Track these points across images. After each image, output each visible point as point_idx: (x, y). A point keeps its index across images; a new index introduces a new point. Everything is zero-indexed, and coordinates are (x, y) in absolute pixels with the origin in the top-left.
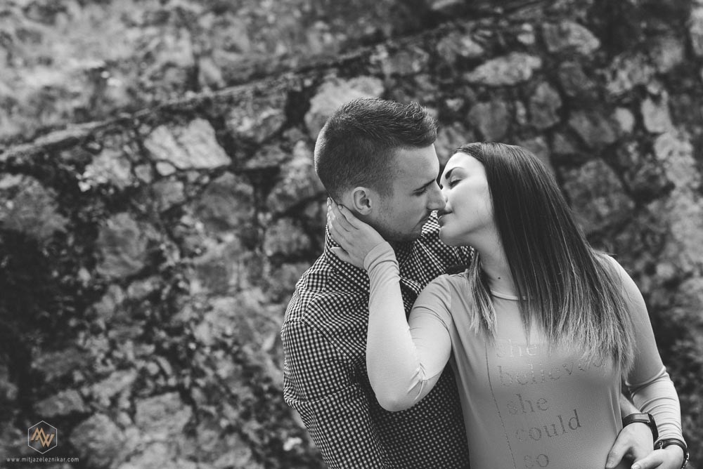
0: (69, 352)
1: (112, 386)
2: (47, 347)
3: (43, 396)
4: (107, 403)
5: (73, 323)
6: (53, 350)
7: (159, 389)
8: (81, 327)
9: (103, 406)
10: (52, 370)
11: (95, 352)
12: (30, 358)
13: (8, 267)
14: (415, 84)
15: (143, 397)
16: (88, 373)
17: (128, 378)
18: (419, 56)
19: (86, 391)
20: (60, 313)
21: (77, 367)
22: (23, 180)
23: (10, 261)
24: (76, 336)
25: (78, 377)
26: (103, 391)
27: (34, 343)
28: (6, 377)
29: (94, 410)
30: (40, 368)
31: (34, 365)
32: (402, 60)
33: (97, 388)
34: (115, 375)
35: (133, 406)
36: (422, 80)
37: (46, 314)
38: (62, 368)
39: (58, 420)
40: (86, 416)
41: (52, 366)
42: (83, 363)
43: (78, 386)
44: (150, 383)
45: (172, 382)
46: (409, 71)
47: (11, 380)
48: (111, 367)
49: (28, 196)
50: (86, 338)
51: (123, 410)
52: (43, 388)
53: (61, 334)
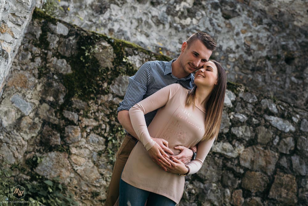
0: (85, 103)
1: (88, 122)
2: (80, 97)
3: (68, 110)
4: (84, 126)
5: (92, 96)
6: (81, 99)
7: (101, 134)
8: (93, 99)
9: (82, 126)
10: (76, 105)
11: (91, 108)
12: (73, 96)
13: (87, 67)
14: (246, 106)
15: (95, 133)
16: (85, 113)
17: (95, 124)
18: (254, 98)
19: (80, 118)
20: (91, 90)
21: (83, 110)
22: (110, 46)
23: (89, 66)
24: (90, 100)
25: (82, 112)
26: (86, 122)
27: (77, 93)
28: (63, 97)
29: (78, 125)
30: (73, 101)
31: (73, 99)
32: (247, 95)
33: (84, 119)
34: (91, 120)
35: (90, 133)
36: (249, 106)
37: (87, 87)
38: (79, 106)
39: (67, 120)
40: (75, 125)
41: (77, 103)
42: (86, 110)
43: (80, 115)
44: (99, 130)
45: (106, 135)
46: (247, 100)
47: (63, 99)
48: (93, 117)
49: (107, 52)
50: (92, 103)
51: (86, 132)
52: (70, 107)
53: (87, 96)
